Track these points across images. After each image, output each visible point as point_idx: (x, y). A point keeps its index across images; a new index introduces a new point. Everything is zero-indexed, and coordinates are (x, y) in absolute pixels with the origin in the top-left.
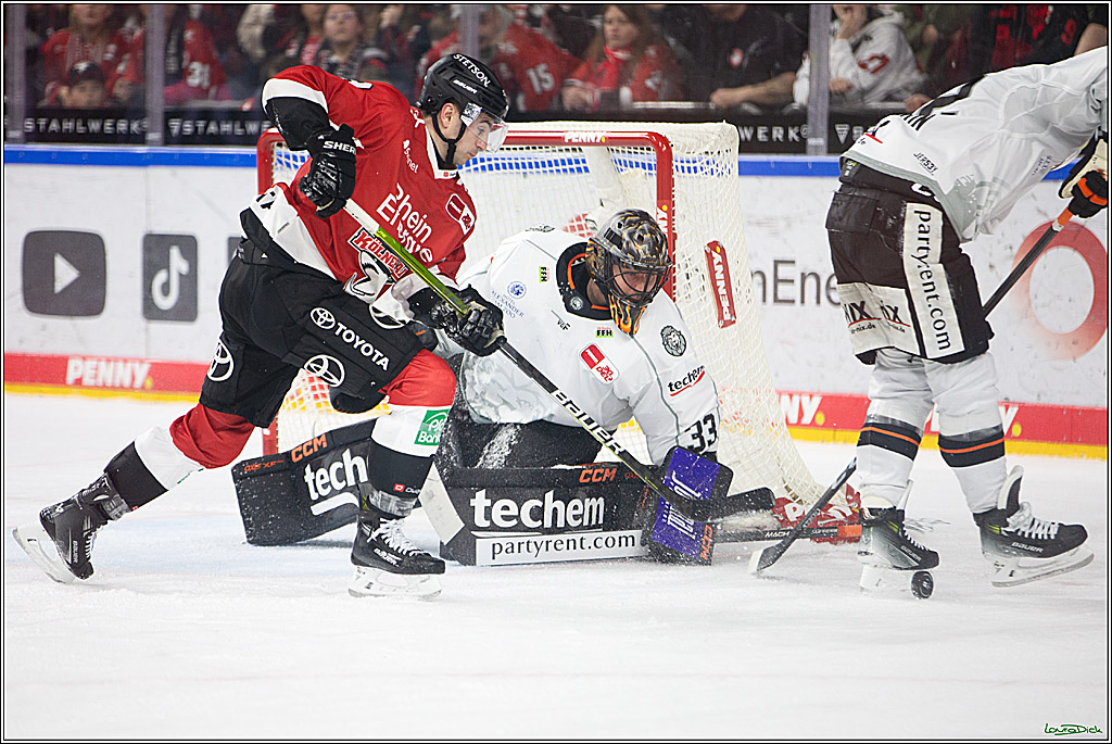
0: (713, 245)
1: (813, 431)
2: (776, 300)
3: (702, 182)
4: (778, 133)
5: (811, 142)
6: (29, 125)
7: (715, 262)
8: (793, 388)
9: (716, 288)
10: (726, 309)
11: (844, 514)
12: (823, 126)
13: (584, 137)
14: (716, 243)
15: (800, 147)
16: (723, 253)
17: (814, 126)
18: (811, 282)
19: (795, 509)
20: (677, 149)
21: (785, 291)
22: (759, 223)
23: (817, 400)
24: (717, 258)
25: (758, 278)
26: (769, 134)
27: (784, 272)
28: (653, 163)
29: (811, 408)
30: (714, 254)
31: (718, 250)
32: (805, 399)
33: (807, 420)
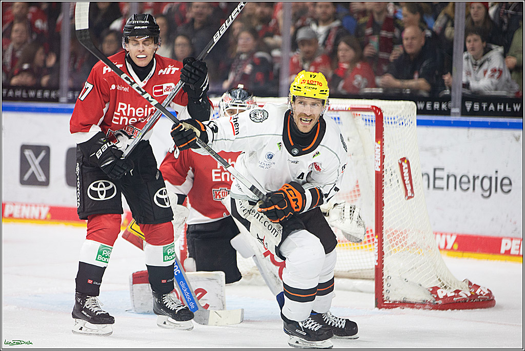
0: (403, 159)
1: (452, 253)
2: (434, 187)
3: (398, 129)
4: (436, 106)
5: (453, 110)
6: (70, 95)
7: (404, 168)
8: (443, 231)
9: (404, 181)
10: (409, 191)
11: (467, 295)
12: (459, 103)
13: (340, 107)
14: (404, 158)
15: (448, 113)
16: (408, 162)
17: (455, 103)
18: (452, 179)
19: (442, 292)
20: (386, 113)
21: (438, 183)
22: (427, 150)
23: (454, 238)
24: (405, 165)
25: (425, 177)
26: (432, 106)
27: (438, 174)
28: (374, 120)
29: (451, 241)
30: (403, 164)
31: (406, 161)
32: (448, 237)
33: (449, 247)
